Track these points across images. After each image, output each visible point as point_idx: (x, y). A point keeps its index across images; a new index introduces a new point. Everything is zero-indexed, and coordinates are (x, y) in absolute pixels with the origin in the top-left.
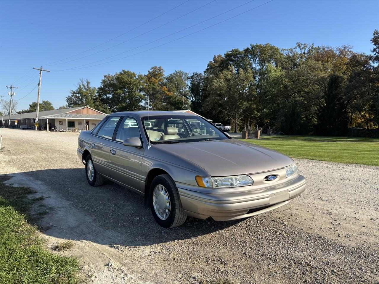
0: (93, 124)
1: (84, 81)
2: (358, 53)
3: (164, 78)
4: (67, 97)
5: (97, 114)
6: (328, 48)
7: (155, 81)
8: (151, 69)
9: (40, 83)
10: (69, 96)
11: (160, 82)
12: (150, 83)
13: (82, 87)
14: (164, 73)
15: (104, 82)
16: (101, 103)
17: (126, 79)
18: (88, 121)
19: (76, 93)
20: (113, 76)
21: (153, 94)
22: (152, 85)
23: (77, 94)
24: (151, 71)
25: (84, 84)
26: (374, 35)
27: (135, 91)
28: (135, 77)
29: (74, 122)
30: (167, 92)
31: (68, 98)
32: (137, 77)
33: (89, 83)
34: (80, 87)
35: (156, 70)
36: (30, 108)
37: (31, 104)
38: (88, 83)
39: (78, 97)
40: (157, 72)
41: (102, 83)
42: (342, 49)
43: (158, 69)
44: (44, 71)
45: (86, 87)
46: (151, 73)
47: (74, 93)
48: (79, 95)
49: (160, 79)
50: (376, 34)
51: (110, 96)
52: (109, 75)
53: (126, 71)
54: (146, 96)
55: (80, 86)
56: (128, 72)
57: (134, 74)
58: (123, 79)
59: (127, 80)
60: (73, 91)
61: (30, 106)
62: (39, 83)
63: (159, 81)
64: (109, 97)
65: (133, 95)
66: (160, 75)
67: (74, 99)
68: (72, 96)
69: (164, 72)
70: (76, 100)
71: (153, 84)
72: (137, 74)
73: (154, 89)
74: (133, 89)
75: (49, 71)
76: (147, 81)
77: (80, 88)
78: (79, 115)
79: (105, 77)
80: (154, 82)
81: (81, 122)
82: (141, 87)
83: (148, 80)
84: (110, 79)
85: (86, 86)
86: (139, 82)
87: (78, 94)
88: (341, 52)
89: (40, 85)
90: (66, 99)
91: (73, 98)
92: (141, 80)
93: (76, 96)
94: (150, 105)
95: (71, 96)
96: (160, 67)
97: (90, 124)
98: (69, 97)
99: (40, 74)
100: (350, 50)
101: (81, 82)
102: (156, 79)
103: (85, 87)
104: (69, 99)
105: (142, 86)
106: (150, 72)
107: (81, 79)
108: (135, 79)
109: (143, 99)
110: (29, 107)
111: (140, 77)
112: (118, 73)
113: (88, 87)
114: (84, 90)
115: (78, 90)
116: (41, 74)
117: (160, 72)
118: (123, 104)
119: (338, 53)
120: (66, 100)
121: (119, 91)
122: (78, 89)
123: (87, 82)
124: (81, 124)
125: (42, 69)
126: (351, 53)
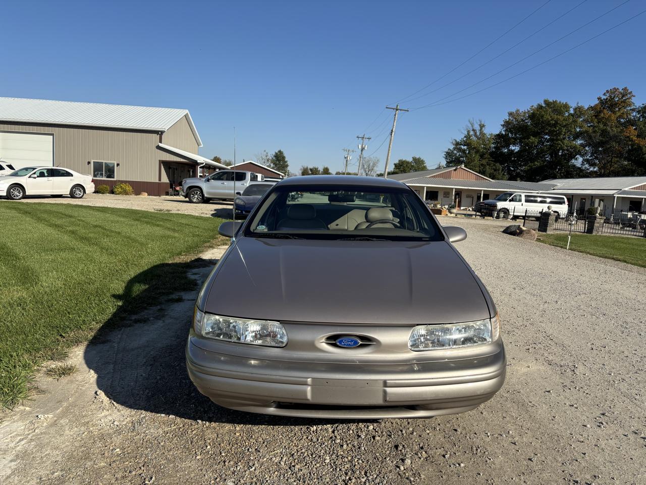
0: (468, 196)
1: (475, 123)
3: (633, 110)
4: (446, 150)
5: (477, 179)
7: (610, 116)
8: (604, 94)
9: (394, 130)
10: (449, 149)
11: (623, 119)
12: (598, 122)
13: (472, 133)
14: (633, 100)
15: (507, 124)
16: (492, 161)
17: (547, 117)
18: (461, 192)
19: (460, 145)
20: (525, 113)
21: (601, 144)
22: (601, 126)
23: (462, 145)
24: (603, 97)
25: (475, 129)
27: (564, 139)
28: (566, 111)
29: (438, 192)
30: (635, 138)
31: (447, 153)
32: (572, 111)
33: (484, 126)
34: (468, 134)
35: (614, 96)
36: (394, 169)
37: (397, 162)
38: (482, 126)
39: (464, 151)
40: (616, 100)
41: (503, 126)
43: (621, 94)
44: (401, 110)
45: (478, 134)
46: (602, 102)
47: (457, 144)
48: (465, 147)
49: (623, 113)
51: (516, 148)
52: (518, 110)
53: (551, 100)
54: (587, 148)
55: (468, 132)
56: (555, 102)
57: (566, 107)
58: (542, 116)
59: (550, 119)
60: (456, 141)
61: (395, 164)
62: (392, 130)
63: (620, 117)
64: (513, 151)
65: (559, 146)
66: (623, 104)
67: (456, 154)
68: (454, 149)
69: (633, 98)
70: (459, 155)
71: (605, 124)
72: (573, 105)
73: (604, 133)
74: (560, 134)
75: (408, 111)
76: (594, 117)
77: (468, 136)
78: (447, 180)
79: (510, 114)
80: (608, 119)
81: (449, 192)
82: (578, 130)
83: (596, 116)
84: (519, 119)
85: (478, 131)
86: (575, 121)
87: (464, 145)
89: (393, 133)
90: (443, 154)
91: (455, 152)
92: (579, 117)
93: (460, 150)
94: (593, 165)
95: (451, 148)
96: (625, 89)
97: (463, 196)
98: (449, 151)
99: (395, 115)
101: (470, 126)
102: (614, 112)
103: (475, 135)
104: (449, 154)
105: (580, 127)
106: (601, 100)
107: (471, 120)
108: (567, 114)
109: (579, 153)
110: (394, 166)
111: (579, 111)
112: (535, 106)
113: (481, 132)
114: (474, 138)
115: (465, 139)
116: (397, 116)
117: (624, 98)
118: (536, 163)
120: (444, 156)
121: (532, 139)
122: (465, 137)
123: (480, 125)
124: (448, 196)
125: (398, 108)
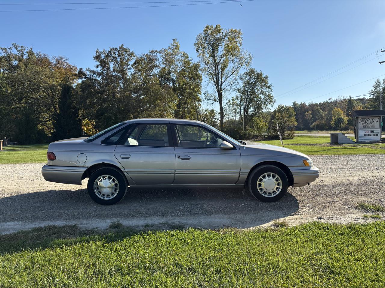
2: (73, 66)
6: (45, 55)
26: (97, 53)
42: (59, 59)
50: (98, 53)
88: (58, 62)
100: (66, 61)
119: (55, 62)
126: (67, 65)
